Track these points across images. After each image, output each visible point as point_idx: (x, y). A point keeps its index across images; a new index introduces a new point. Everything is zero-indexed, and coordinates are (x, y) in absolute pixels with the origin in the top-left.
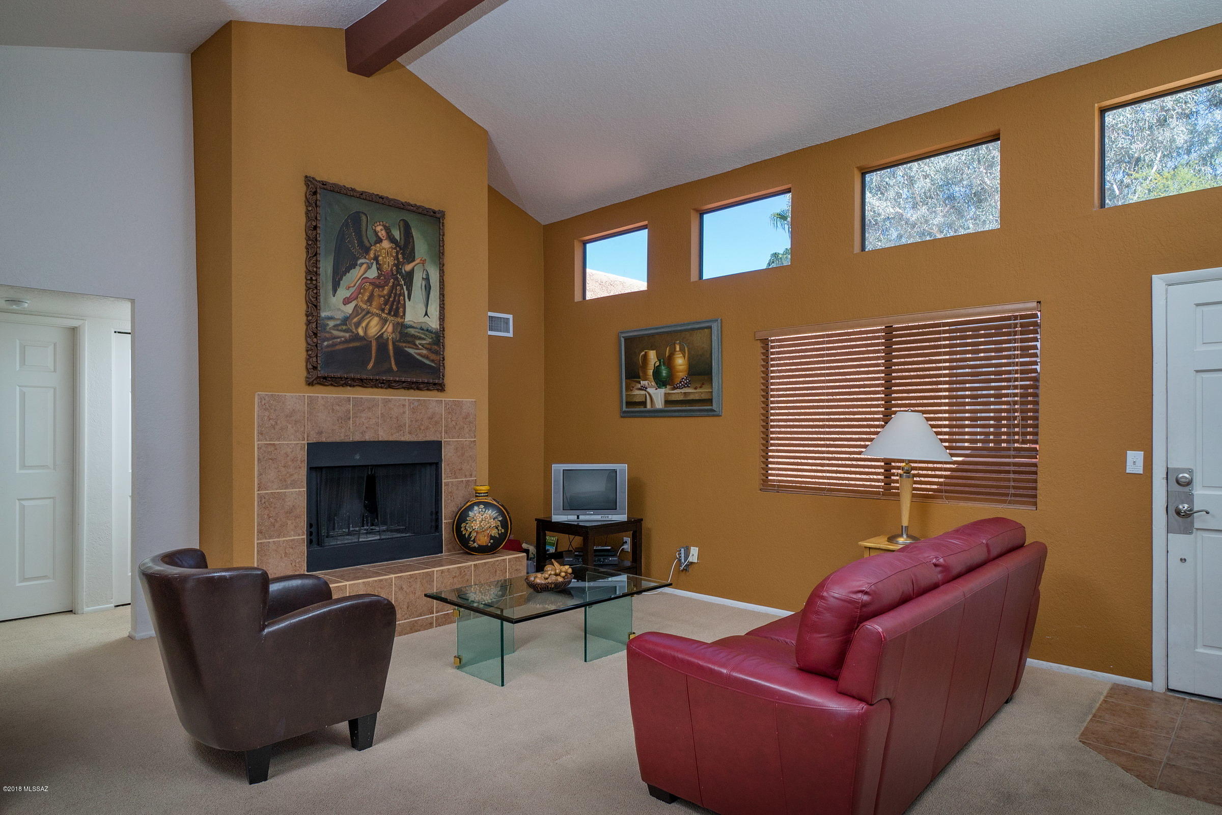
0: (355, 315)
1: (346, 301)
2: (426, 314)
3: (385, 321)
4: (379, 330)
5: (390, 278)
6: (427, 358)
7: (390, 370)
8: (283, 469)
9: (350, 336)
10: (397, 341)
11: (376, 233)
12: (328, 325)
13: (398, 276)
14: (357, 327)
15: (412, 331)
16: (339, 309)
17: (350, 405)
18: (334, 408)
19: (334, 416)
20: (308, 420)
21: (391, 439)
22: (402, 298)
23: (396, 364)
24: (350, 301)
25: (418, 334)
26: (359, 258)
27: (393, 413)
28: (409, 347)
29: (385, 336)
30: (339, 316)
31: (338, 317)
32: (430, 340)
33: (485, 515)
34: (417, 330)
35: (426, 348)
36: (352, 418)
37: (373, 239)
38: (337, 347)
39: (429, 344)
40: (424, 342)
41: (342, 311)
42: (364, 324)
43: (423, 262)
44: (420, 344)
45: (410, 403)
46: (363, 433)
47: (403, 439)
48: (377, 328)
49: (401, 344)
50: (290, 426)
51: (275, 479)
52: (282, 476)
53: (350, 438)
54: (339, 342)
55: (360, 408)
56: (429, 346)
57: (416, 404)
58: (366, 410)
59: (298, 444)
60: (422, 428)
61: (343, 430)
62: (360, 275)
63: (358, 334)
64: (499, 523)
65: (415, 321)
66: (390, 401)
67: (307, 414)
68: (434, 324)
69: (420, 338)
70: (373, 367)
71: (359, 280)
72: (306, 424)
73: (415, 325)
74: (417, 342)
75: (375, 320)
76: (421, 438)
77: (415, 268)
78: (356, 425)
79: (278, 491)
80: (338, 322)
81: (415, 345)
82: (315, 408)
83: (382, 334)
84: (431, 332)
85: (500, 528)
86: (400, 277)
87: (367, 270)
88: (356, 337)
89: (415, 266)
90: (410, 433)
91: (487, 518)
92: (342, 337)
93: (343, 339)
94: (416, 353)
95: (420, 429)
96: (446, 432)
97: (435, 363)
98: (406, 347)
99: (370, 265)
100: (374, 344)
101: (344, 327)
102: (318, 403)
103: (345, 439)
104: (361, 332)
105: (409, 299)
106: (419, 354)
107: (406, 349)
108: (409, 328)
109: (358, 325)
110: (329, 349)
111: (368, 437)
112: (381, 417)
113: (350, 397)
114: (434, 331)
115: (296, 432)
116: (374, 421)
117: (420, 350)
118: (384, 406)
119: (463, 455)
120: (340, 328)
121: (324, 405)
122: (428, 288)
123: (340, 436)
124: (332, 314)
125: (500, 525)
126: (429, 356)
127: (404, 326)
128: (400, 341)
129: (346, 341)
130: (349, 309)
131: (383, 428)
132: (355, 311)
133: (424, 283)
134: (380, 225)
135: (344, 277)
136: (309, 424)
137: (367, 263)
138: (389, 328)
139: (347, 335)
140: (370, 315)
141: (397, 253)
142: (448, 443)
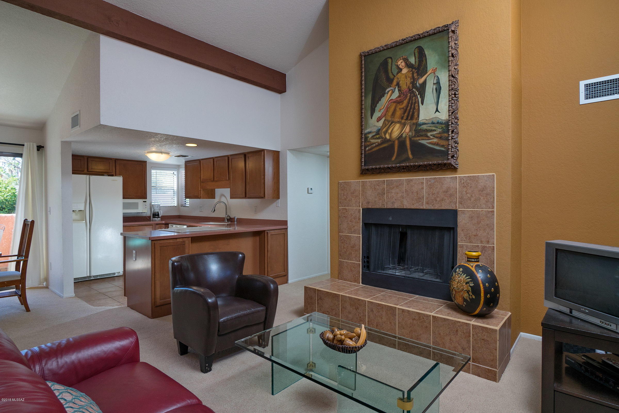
0: (384, 126)
1: (379, 119)
2: (437, 110)
3: (404, 125)
4: (400, 132)
5: (408, 94)
6: (437, 144)
7: (408, 159)
8: (350, 223)
9: (381, 141)
10: (413, 137)
11: (398, 67)
12: (368, 137)
13: (414, 90)
14: (385, 134)
15: (424, 127)
16: (375, 126)
17: (385, 185)
18: (376, 187)
19: (375, 192)
20: (362, 195)
21: (413, 207)
22: (416, 104)
23: (412, 154)
24: (381, 118)
25: (430, 128)
26: (387, 89)
27: (414, 189)
28: (422, 140)
29: (404, 135)
30: (375, 129)
31: (374, 131)
32: (440, 130)
33: (461, 278)
34: (429, 125)
35: (437, 137)
36: (386, 193)
37: (395, 71)
38: (374, 150)
39: (440, 133)
40: (435, 133)
41: (376, 126)
42: (390, 131)
43: (434, 71)
44: (431, 135)
45: (428, 181)
46: (393, 203)
47: (421, 208)
48: (398, 131)
49: (415, 139)
50: (353, 199)
51: (346, 228)
52: (349, 226)
53: (385, 206)
54: (375, 146)
55: (391, 187)
56: (439, 135)
57: (433, 181)
58: (395, 188)
59: (357, 209)
60: (438, 199)
61: (381, 201)
62: (387, 99)
63: (386, 138)
64: (470, 289)
65: (427, 119)
66: (411, 180)
67: (361, 191)
68: (443, 116)
69: (432, 131)
70: (396, 158)
71: (387, 102)
72: (361, 198)
73: (427, 122)
74: (429, 134)
75: (398, 126)
76: (437, 207)
77: (427, 78)
78: (388, 198)
79: (347, 234)
80: (374, 134)
81: (427, 136)
82: (365, 188)
83: (402, 134)
84: (441, 123)
85: (471, 294)
86: (415, 90)
87: (392, 94)
88: (385, 141)
89: (427, 77)
90: (427, 203)
91: (462, 281)
92: (376, 143)
93: (377, 144)
94: (428, 143)
95: (436, 200)
96: (461, 203)
97: (445, 148)
98: (419, 140)
99: (394, 91)
100: (396, 142)
101: (377, 136)
102: (367, 185)
103: (382, 207)
104: (388, 136)
105: (422, 104)
106: (430, 143)
107: (420, 141)
108: (422, 125)
109: (385, 133)
110: (369, 152)
111: (396, 206)
112: (405, 192)
113: (385, 180)
114: (444, 122)
115: (356, 202)
116: (400, 194)
117: (431, 139)
118: (408, 184)
119: (479, 223)
120: (375, 137)
121: (370, 186)
122: (438, 90)
123: (379, 205)
124: (370, 130)
125: (470, 290)
126: (439, 142)
127: (418, 125)
128: (415, 136)
129: (379, 145)
130: (381, 123)
131: (407, 200)
132: (384, 124)
133: (435, 87)
134: (401, 59)
135: (377, 104)
136: (363, 197)
137: (392, 89)
138: (407, 129)
139: (379, 141)
140: (394, 124)
141: (413, 74)
142: (463, 212)
